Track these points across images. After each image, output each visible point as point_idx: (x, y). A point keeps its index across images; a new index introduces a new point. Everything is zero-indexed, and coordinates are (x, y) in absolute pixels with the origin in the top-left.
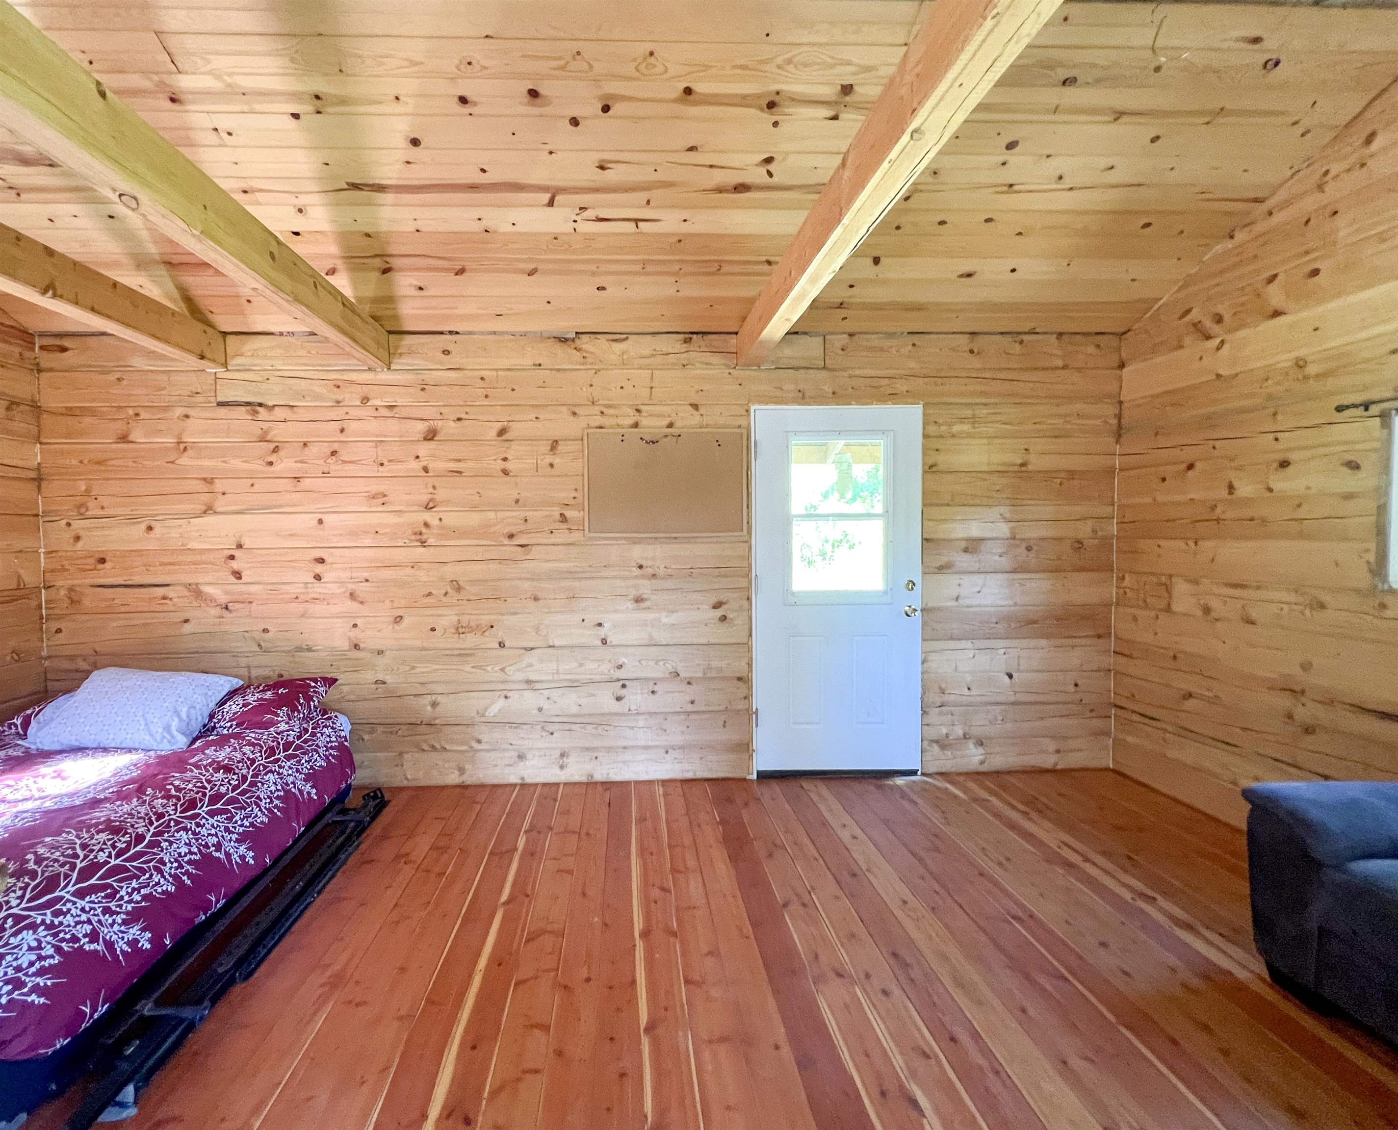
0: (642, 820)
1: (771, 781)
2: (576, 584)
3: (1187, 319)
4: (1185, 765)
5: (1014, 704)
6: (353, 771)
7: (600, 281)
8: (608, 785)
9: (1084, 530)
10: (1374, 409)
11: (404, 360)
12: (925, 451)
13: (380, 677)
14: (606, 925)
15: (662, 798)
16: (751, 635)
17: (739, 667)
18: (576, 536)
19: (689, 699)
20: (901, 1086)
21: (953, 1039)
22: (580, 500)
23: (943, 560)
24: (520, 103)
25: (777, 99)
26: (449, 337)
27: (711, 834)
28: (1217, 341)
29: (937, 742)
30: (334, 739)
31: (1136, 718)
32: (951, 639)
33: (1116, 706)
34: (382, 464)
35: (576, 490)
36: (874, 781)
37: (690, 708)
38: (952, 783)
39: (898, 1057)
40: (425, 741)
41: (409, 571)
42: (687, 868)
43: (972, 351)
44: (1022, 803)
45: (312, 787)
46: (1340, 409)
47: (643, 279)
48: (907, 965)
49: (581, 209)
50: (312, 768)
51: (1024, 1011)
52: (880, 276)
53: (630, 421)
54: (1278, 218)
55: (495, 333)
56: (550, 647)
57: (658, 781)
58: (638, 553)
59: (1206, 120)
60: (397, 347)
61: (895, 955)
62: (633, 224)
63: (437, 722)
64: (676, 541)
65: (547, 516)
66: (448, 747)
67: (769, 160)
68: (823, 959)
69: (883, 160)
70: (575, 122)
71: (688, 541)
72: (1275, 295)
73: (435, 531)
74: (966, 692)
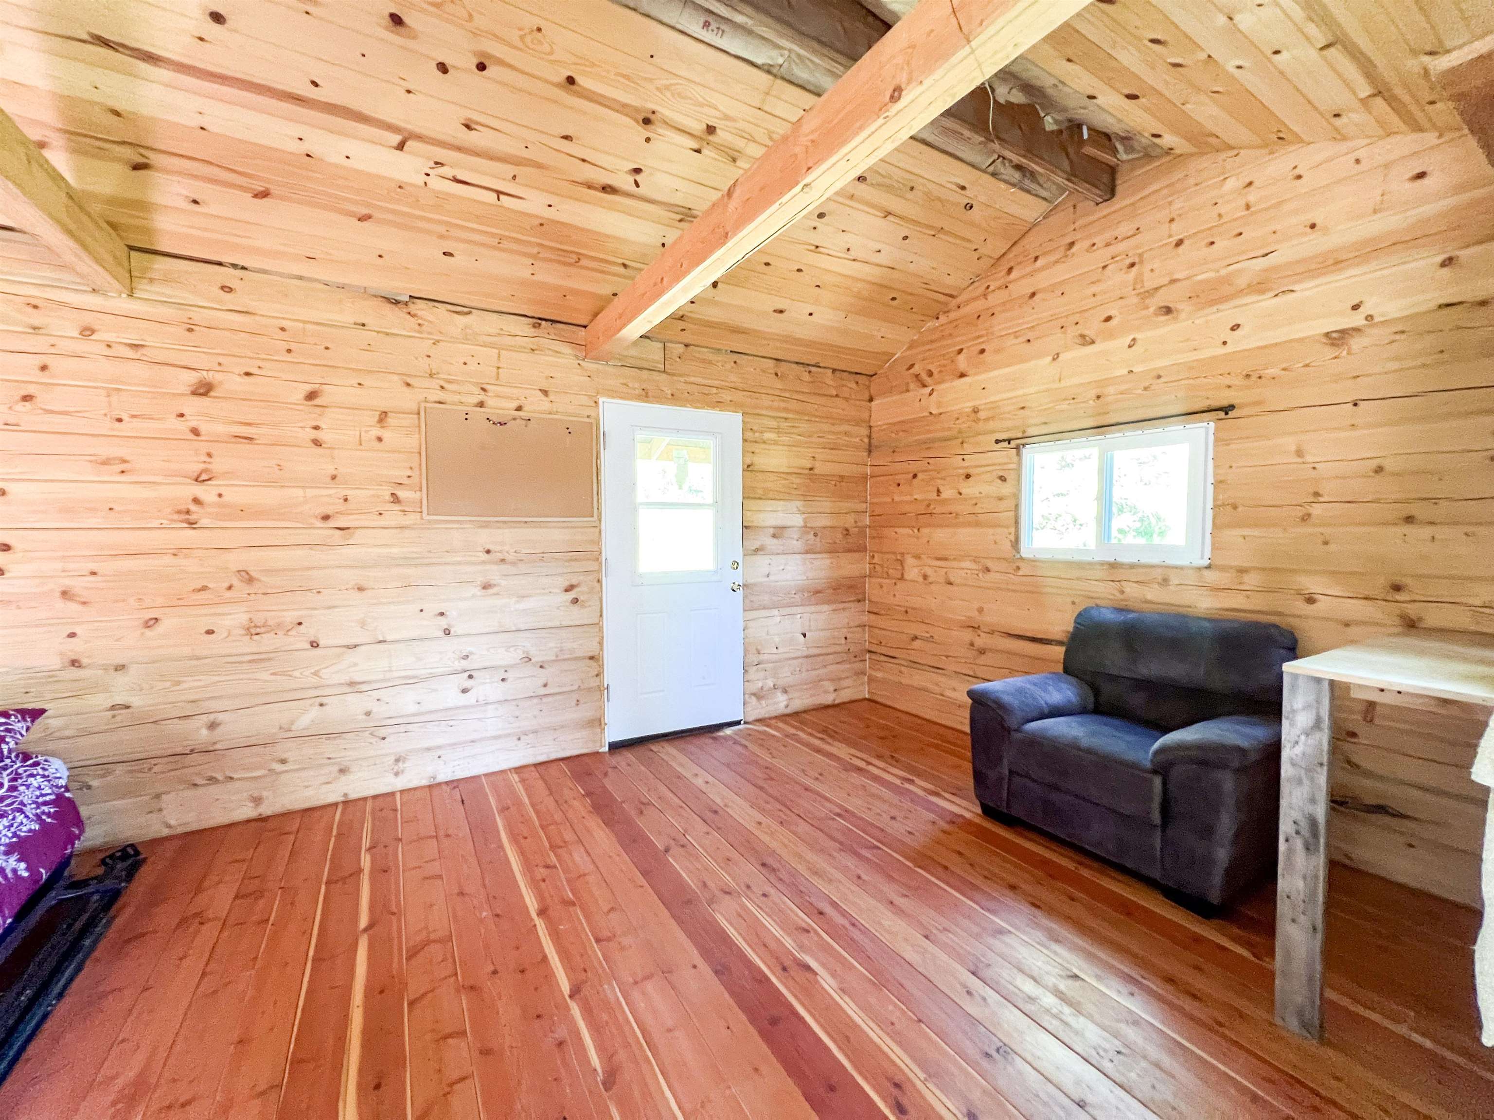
0: (504, 809)
1: (621, 749)
2: (411, 571)
3: (911, 371)
4: (913, 687)
5: (807, 657)
6: (82, 831)
7: (448, 247)
8: (454, 784)
9: (849, 521)
10: (1013, 444)
11: (155, 288)
12: (744, 452)
13: (119, 700)
14: (498, 915)
15: (519, 784)
16: (601, 616)
17: (591, 648)
18: (411, 519)
19: (541, 682)
20: (795, 959)
21: (821, 913)
22: (415, 479)
23: (757, 544)
24: (379, 25)
25: (652, 117)
26: (231, 271)
27: (580, 807)
28: (930, 388)
29: (754, 694)
30: (47, 790)
31: (883, 658)
32: (764, 608)
33: (870, 652)
34: (120, 420)
35: (411, 468)
36: (710, 735)
37: (543, 691)
38: (768, 726)
39: (788, 939)
40: (198, 774)
41: (168, 560)
42: (565, 842)
43: (776, 374)
44: (819, 732)
45: (19, 860)
46: (997, 442)
47: (496, 253)
48: (774, 870)
49: (436, 163)
50: (15, 835)
51: (859, 877)
52: (716, 299)
53: (475, 400)
54: (965, 310)
55: (301, 278)
56: (380, 642)
57: (510, 770)
58: (485, 537)
59: (933, 233)
60: (145, 270)
61: (764, 865)
62: (495, 195)
63: (217, 747)
64: (526, 525)
65: (373, 496)
66: (235, 776)
67: (638, 171)
68: (711, 885)
69: (775, 202)
70: (443, 68)
71: (539, 525)
72: (962, 362)
73: (209, 510)
74: (775, 651)
